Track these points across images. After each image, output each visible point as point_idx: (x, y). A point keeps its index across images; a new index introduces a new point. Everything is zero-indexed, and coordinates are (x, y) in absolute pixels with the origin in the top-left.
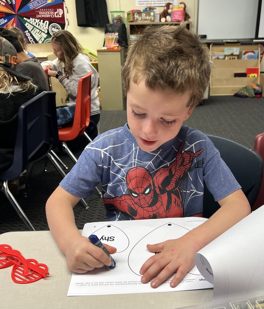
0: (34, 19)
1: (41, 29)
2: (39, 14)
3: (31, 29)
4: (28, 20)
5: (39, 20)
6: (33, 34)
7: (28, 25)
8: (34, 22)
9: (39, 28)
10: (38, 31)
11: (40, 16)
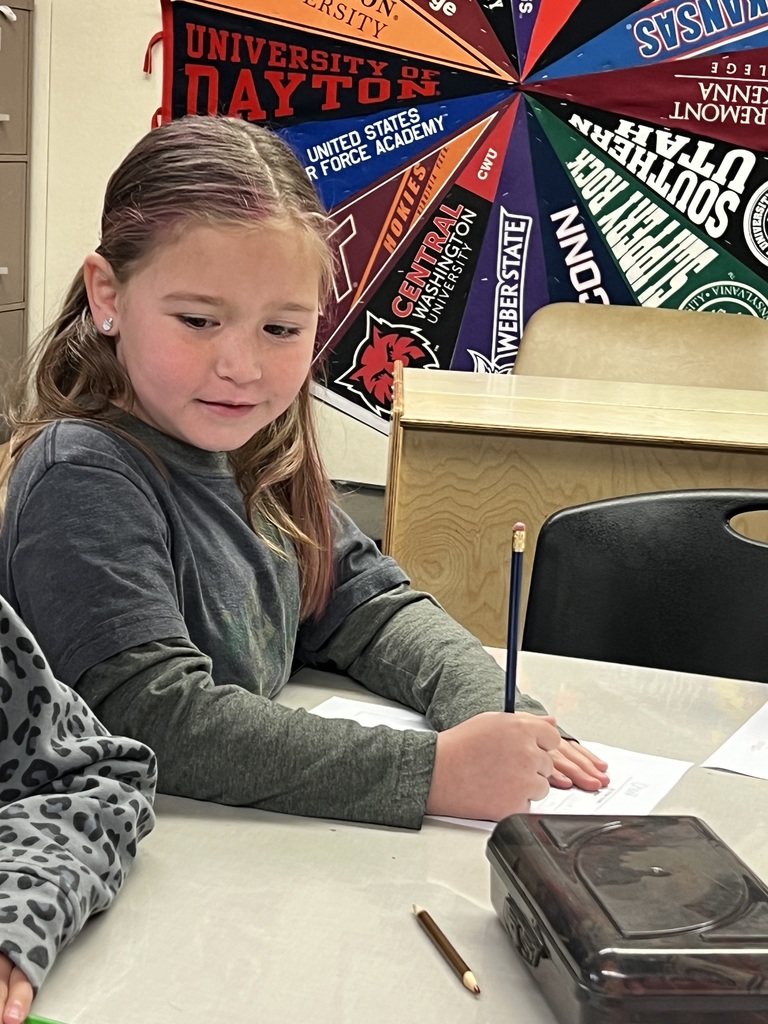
0: (644, 132)
1: (681, 206)
2: (695, 100)
3: (608, 196)
4: (601, 137)
5: (682, 141)
6: (612, 239)
7: (586, 171)
8: (640, 152)
9: (671, 199)
10: (661, 215)
11: (700, 114)
